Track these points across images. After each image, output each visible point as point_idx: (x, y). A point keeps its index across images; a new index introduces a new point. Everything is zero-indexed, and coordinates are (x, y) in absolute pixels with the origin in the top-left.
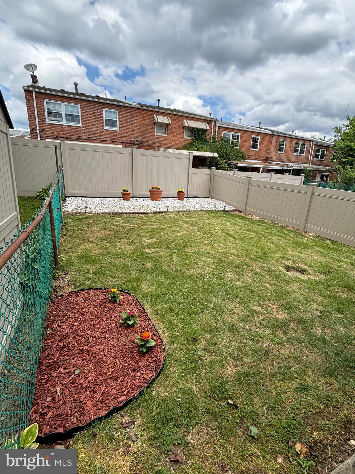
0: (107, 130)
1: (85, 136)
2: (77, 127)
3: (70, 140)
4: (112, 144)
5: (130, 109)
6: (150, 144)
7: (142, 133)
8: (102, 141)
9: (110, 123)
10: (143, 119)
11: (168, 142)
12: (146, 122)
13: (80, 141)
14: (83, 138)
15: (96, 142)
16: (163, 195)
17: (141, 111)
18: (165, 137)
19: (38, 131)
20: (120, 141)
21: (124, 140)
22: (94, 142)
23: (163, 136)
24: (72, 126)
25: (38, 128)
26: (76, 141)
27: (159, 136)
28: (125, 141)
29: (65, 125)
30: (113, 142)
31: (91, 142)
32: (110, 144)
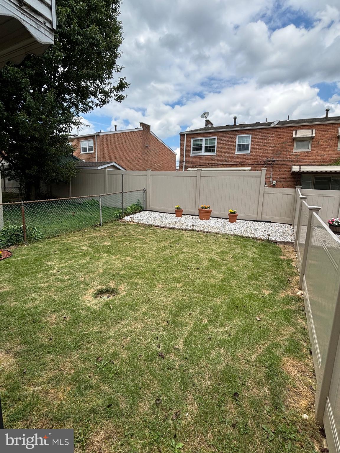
0: (238, 154)
1: (217, 163)
2: (212, 155)
3: (205, 167)
4: (241, 167)
5: (264, 130)
6: (285, 163)
7: (276, 152)
8: (232, 165)
9: (242, 147)
10: (279, 137)
11: (311, 158)
12: (282, 140)
13: (213, 167)
14: (216, 164)
15: (226, 167)
16: (212, 214)
17: (278, 130)
18: (309, 152)
19: (184, 162)
20: (249, 163)
21: (254, 161)
22: (225, 167)
23: (304, 152)
24: (208, 155)
25: (184, 161)
26: (210, 167)
27: (298, 152)
28: (256, 163)
29: (203, 156)
30: (242, 165)
31: (222, 167)
32: (240, 167)
